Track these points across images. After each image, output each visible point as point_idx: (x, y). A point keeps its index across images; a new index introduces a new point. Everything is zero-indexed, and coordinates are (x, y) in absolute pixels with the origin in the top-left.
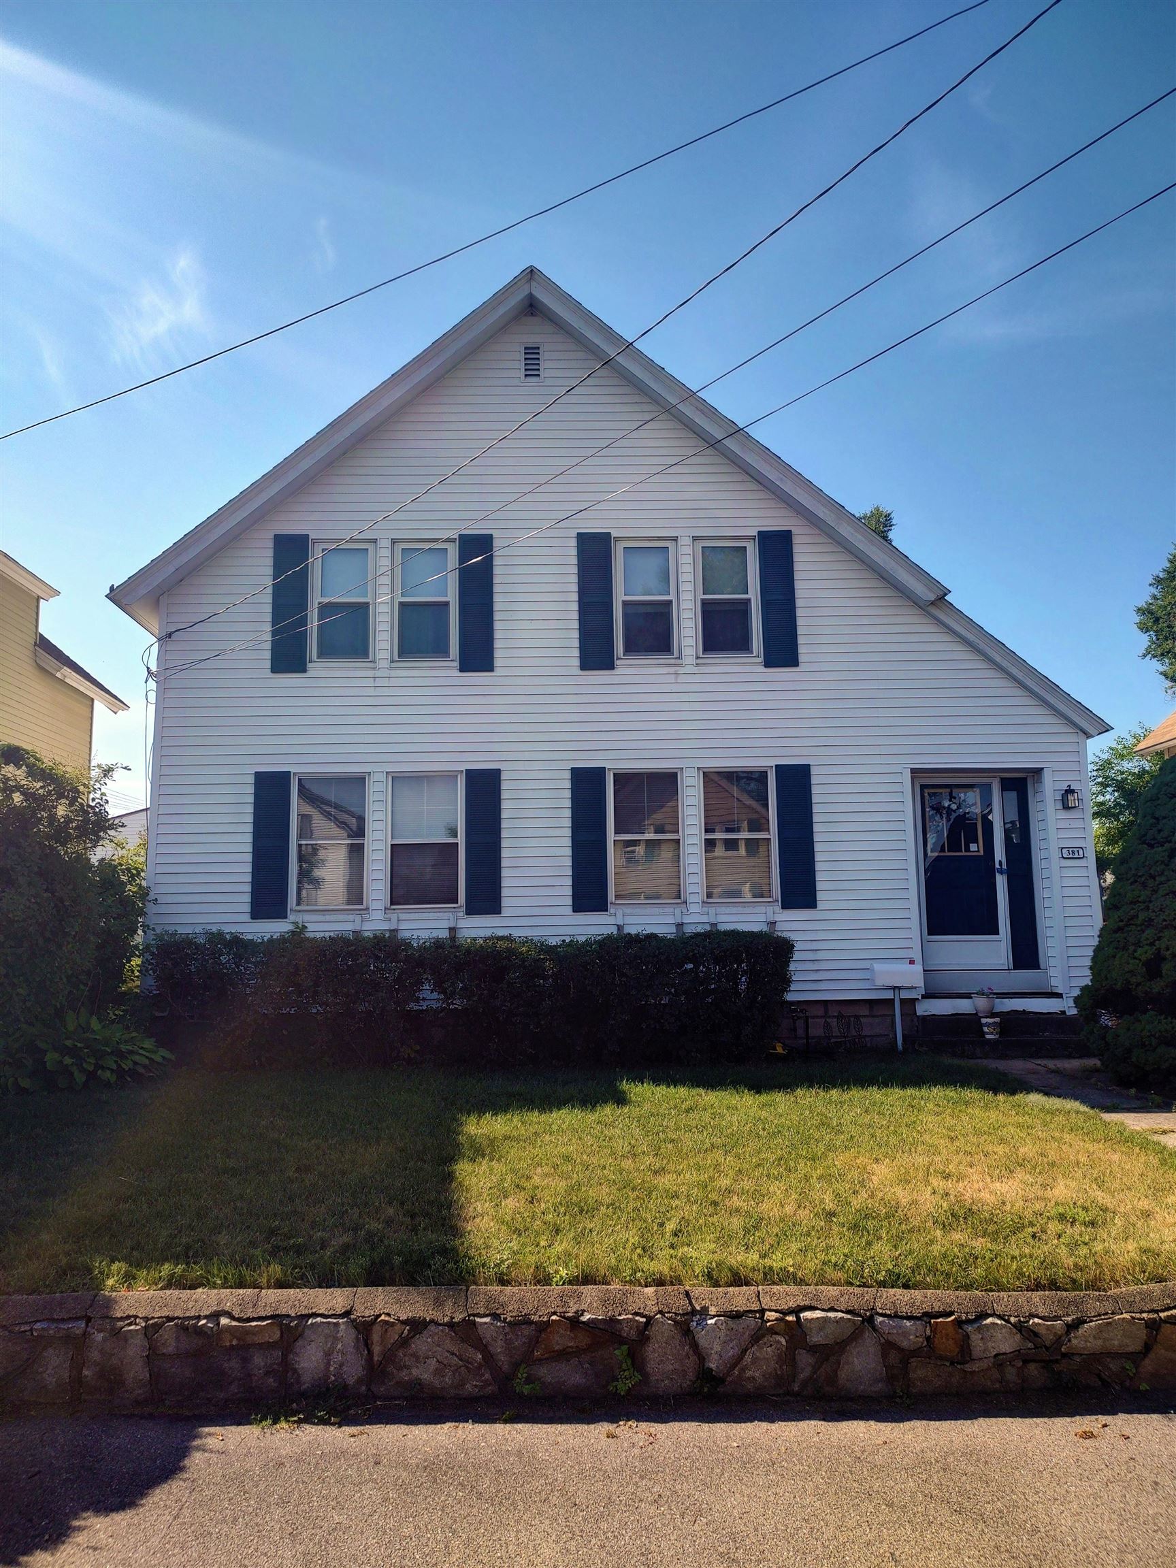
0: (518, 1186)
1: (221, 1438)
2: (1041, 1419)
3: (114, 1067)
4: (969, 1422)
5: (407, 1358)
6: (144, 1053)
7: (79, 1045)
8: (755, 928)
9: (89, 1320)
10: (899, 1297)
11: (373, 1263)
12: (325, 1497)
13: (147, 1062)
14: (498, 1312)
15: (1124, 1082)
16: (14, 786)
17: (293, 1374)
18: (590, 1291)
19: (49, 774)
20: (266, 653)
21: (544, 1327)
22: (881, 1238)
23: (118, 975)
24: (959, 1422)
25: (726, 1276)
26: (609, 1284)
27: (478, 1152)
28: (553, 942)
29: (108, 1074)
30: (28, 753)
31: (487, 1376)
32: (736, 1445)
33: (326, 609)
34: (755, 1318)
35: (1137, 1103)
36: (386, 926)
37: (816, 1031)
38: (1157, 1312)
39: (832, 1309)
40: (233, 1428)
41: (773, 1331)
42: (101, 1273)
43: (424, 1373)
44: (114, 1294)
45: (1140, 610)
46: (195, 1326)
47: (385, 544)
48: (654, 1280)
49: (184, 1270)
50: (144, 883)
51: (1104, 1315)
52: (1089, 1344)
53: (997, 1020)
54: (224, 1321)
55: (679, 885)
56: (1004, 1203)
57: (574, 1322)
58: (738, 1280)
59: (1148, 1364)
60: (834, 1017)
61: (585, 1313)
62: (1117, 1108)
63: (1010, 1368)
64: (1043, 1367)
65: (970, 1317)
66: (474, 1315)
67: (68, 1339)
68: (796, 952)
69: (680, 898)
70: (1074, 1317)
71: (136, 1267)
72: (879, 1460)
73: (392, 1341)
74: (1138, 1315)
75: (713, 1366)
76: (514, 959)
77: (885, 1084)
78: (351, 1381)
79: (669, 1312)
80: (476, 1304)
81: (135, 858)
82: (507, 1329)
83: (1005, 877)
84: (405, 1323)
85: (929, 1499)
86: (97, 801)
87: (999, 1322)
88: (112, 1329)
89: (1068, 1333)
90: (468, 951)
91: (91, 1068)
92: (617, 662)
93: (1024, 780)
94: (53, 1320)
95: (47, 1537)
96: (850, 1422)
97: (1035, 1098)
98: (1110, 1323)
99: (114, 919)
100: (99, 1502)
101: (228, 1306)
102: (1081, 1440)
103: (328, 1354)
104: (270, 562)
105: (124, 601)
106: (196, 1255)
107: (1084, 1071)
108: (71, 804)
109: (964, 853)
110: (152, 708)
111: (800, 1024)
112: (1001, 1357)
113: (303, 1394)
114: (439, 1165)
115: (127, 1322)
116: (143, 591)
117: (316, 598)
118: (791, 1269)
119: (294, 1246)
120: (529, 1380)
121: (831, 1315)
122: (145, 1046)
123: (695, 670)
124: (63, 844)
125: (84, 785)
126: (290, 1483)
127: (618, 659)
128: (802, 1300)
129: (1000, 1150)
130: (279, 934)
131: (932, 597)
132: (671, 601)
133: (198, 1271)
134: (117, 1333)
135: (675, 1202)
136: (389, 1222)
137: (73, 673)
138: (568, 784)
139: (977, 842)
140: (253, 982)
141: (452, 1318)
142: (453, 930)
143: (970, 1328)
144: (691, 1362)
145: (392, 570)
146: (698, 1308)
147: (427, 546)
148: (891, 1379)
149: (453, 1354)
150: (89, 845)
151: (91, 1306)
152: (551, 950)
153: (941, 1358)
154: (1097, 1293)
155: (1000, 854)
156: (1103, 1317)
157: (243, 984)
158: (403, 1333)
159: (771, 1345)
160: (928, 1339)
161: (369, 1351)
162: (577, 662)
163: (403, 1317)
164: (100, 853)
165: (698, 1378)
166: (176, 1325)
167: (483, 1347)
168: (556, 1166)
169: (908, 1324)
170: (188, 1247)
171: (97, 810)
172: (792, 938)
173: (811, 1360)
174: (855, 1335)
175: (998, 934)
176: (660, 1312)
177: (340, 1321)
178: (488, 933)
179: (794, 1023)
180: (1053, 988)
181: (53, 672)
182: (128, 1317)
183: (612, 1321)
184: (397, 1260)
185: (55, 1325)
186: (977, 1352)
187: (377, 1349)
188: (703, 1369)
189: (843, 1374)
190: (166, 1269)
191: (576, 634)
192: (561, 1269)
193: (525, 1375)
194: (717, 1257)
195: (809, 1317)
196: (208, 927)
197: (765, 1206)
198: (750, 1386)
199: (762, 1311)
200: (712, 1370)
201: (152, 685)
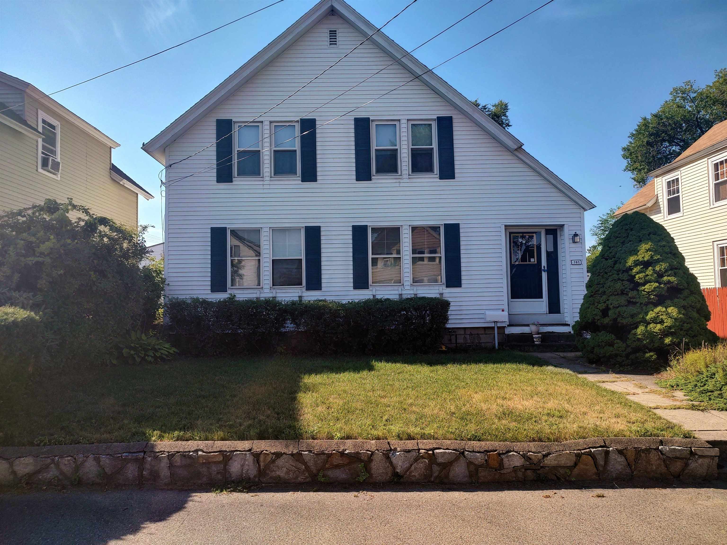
0: (323, 403)
1: (199, 497)
2: (530, 491)
3: (153, 355)
4: (501, 492)
5: (274, 467)
6: (165, 349)
7: (137, 346)
8: (433, 296)
9: (145, 452)
10: (476, 444)
11: (261, 431)
12: (241, 517)
13: (167, 353)
14: (311, 450)
15: (591, 362)
16: (104, 235)
17: (228, 474)
18: (349, 442)
19: (119, 229)
20: (214, 173)
21: (330, 456)
22: (472, 423)
23: (153, 317)
24: (497, 492)
25: (405, 436)
26: (357, 439)
27: (308, 389)
28: (344, 302)
29: (150, 358)
30: (109, 220)
31: (307, 474)
32: (405, 499)
33: (240, 153)
34: (416, 452)
35: (596, 370)
36: (271, 295)
37: (460, 340)
38: (580, 450)
39: (448, 449)
40: (205, 494)
41: (423, 457)
42: (150, 435)
43: (281, 473)
44: (155, 443)
45: (624, 149)
46: (188, 455)
47: (267, 123)
48: (376, 438)
49: (183, 434)
50: (163, 276)
51: (559, 451)
52: (552, 463)
53: (540, 336)
54: (200, 453)
55: (401, 277)
56: (526, 409)
57: (342, 454)
58: (410, 438)
59: (576, 471)
60: (468, 334)
61: (347, 450)
62: (586, 372)
63: (519, 472)
64: (533, 472)
65: (504, 452)
66: (301, 451)
67: (136, 460)
68: (451, 307)
69: (401, 283)
70: (547, 452)
71: (164, 433)
72: (462, 505)
73: (268, 461)
74: (573, 452)
75: (399, 471)
76: (327, 310)
77: (486, 362)
78: (252, 476)
79: (381, 450)
80: (302, 446)
81: (159, 265)
82: (315, 456)
83: (546, 273)
84: (273, 454)
85: (479, 518)
86: (141, 241)
87: (515, 454)
88: (154, 456)
89: (543, 458)
90: (306, 306)
91: (143, 356)
92: (373, 177)
93: (556, 230)
94: (130, 452)
95: (131, 530)
96: (453, 492)
97: (550, 368)
98: (561, 454)
99: (151, 292)
100: (151, 519)
101: (201, 447)
102: (544, 499)
103: (242, 466)
104: (215, 132)
105: (150, 150)
106: (188, 428)
107: (576, 357)
108: (129, 242)
109: (528, 263)
110: (164, 199)
111: (453, 337)
112: (516, 468)
113: (233, 482)
114: (291, 394)
115: (160, 453)
116: (158, 145)
117: (236, 148)
118: (432, 434)
119: (228, 424)
120: (323, 476)
121: (447, 451)
122: (165, 346)
123: (408, 181)
124: (127, 260)
125: (135, 234)
126: (227, 512)
127: (373, 176)
128: (435, 445)
129: (529, 388)
130: (223, 299)
131: (516, 147)
132: (397, 149)
133: (189, 434)
134: (156, 458)
135: (387, 409)
136: (268, 417)
137: (128, 182)
138: (351, 233)
139: (534, 258)
140: (213, 319)
141: (292, 452)
142: (300, 297)
143: (503, 456)
144: (390, 470)
145: (270, 136)
146: (393, 448)
147: (288, 124)
148: (471, 476)
149: (293, 466)
150: (138, 260)
151: (146, 447)
152: (343, 305)
153: (491, 468)
154: (557, 443)
155: (544, 263)
156: (558, 452)
157: (208, 320)
158: (272, 458)
159: (422, 463)
160: (486, 461)
161: (259, 465)
162: (354, 177)
163: (273, 452)
164: (142, 264)
165: (392, 476)
166: (180, 454)
167: (305, 463)
168: (339, 395)
169: (478, 454)
170: (185, 426)
171: (141, 245)
172: (449, 300)
173: (439, 469)
174: (457, 459)
175: (542, 298)
176: (377, 450)
177: (247, 453)
178: (315, 298)
179: (451, 337)
180: (566, 322)
181: (119, 182)
182: (161, 451)
183: (358, 453)
184: (270, 430)
185: (131, 454)
186: (506, 466)
187: (262, 464)
188: (395, 472)
189: (451, 474)
190: (176, 433)
191: (354, 165)
192: (338, 433)
193: (322, 474)
194: (402, 429)
195: (438, 452)
196: (192, 296)
197: (426, 410)
198: (413, 479)
199: (419, 450)
200: (398, 472)
201: (164, 188)
